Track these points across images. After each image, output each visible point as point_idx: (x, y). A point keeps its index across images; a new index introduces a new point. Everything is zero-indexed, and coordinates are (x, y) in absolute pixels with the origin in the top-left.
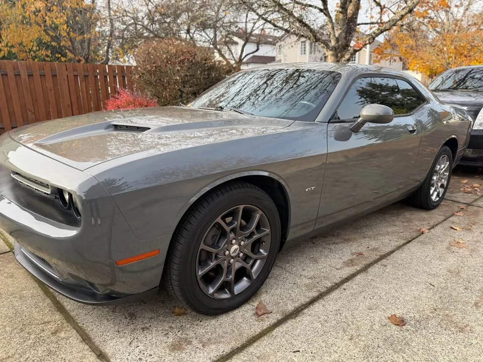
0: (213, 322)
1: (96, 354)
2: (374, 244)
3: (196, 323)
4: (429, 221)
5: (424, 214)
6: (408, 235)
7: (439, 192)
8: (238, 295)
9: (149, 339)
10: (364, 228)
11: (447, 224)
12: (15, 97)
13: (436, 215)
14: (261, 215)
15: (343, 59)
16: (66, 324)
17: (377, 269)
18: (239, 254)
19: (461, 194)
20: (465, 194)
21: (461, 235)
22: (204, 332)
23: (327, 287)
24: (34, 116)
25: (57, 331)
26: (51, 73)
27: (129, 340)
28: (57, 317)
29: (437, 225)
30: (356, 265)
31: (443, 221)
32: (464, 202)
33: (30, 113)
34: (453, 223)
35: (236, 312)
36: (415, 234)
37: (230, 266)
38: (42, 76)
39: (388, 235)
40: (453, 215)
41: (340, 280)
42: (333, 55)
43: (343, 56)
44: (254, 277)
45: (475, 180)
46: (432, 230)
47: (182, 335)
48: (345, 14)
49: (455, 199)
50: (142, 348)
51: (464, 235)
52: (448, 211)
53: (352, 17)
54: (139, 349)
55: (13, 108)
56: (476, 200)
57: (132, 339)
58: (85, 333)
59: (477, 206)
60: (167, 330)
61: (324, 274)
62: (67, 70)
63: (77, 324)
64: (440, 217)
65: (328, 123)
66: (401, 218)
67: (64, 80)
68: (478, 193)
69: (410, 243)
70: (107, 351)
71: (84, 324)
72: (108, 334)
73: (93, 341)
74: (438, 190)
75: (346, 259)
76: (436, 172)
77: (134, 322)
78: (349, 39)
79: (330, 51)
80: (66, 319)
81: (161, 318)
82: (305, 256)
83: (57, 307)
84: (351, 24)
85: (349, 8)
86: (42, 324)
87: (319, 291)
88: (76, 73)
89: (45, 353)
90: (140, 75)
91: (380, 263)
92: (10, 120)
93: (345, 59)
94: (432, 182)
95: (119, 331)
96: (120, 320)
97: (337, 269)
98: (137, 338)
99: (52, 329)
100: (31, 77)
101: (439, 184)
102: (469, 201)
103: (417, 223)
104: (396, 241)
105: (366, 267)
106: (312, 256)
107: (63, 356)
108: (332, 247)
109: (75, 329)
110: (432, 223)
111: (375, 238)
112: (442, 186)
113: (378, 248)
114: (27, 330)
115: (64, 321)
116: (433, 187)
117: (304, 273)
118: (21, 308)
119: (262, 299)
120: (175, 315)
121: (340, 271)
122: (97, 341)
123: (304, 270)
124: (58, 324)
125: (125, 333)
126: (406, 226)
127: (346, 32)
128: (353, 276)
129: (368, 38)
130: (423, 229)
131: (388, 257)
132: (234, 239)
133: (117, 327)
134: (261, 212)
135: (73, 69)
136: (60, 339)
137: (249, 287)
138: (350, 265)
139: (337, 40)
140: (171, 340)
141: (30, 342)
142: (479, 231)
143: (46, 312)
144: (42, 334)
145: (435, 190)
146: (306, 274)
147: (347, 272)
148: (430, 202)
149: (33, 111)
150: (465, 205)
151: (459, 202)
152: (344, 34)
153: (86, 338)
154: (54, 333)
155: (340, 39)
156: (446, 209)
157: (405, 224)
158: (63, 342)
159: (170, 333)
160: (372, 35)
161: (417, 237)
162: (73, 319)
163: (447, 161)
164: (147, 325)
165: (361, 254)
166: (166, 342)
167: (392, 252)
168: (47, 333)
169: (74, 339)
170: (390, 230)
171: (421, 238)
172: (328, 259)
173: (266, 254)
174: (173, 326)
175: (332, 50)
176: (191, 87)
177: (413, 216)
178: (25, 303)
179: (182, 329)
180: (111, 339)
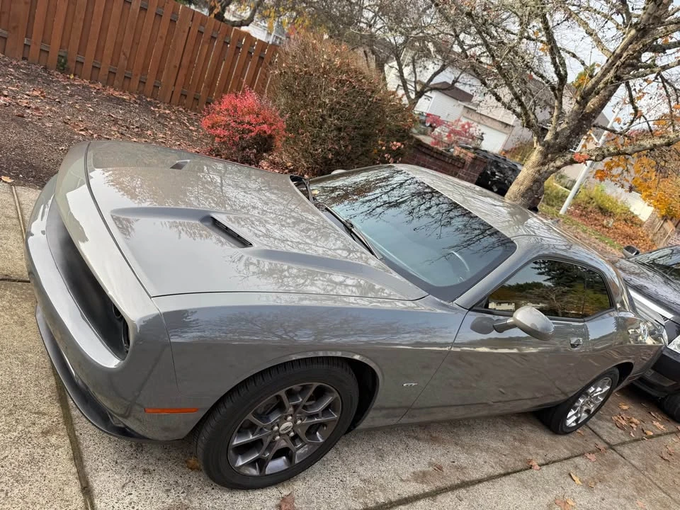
0: (227, 496)
1: (81, 485)
2: (463, 459)
3: (206, 488)
4: (547, 451)
5: (546, 438)
6: (511, 463)
7: (580, 417)
8: (268, 475)
9: (146, 488)
10: (463, 429)
11: (567, 466)
12: (112, 29)
13: (561, 446)
14: (336, 398)
15: (552, 164)
16: (61, 426)
17: (449, 499)
18: (290, 432)
19: (610, 425)
20: (615, 428)
21: (576, 492)
22: (211, 505)
23: (377, 503)
24: (126, 62)
25: (48, 432)
26: (171, 16)
27: (124, 480)
28: (55, 410)
29: (554, 462)
30: (426, 483)
31: (565, 459)
32: (607, 440)
33: (122, 57)
34: (576, 467)
35: (258, 492)
36: (520, 465)
37: (273, 442)
38: (159, 15)
39: (487, 452)
40: (582, 455)
41: (397, 498)
42: (541, 152)
43: (553, 160)
44: (297, 461)
45: (639, 410)
46: (544, 468)
47: (185, 499)
48: (582, 107)
49: (597, 430)
50: (135, 499)
51: (580, 492)
52: (579, 445)
53: (589, 114)
54: (131, 499)
55: (105, 43)
56: (623, 443)
57: (127, 481)
58: (79, 449)
59: (619, 454)
60: (171, 485)
61: (383, 482)
62: (192, 21)
63: (74, 430)
64: (565, 450)
65: (469, 310)
66: (516, 431)
67: (184, 32)
68: (632, 434)
69: (508, 478)
70: (95, 485)
71: (81, 434)
72: (104, 461)
73: (85, 464)
74: (579, 415)
75: (419, 468)
76: (587, 394)
77: (138, 457)
78: (572, 141)
79: (540, 145)
80: (64, 417)
81: (170, 464)
82: (372, 442)
83: (60, 395)
84: (584, 122)
85: (592, 100)
86: (35, 413)
87: (366, 503)
88: (202, 29)
89: (26, 459)
90: (281, 72)
91: (456, 492)
92: (95, 56)
93: (554, 165)
94: (576, 404)
95: (117, 463)
96: (124, 447)
97: (402, 480)
98: (133, 482)
99: (45, 426)
100: (143, 12)
101: (585, 408)
102: (614, 440)
103: (531, 448)
104: (492, 467)
105: (437, 491)
106: (380, 447)
107: (45, 471)
108: (411, 442)
109: (70, 437)
110: (550, 456)
111: (467, 449)
112: (588, 411)
113: (465, 468)
114: (16, 416)
115: (61, 420)
116: (575, 409)
117: (360, 470)
118: (19, 379)
119: (295, 487)
120: (188, 467)
121: (403, 484)
122: (89, 465)
123: (362, 465)
124: (53, 422)
125: (123, 468)
126: (516, 448)
127: (573, 131)
128: (416, 498)
129: (596, 153)
130: (534, 463)
131: (471, 487)
132: (291, 415)
133: (116, 456)
134: (336, 395)
135: (201, 21)
136: (49, 444)
137: (285, 470)
138: (419, 480)
139: (557, 135)
140: (171, 501)
141: (15, 434)
142: (601, 495)
143: (45, 397)
144: (31, 429)
145: (576, 414)
146: (362, 473)
147: (411, 489)
148: (562, 426)
149: (128, 56)
150: (606, 446)
151: (600, 437)
152: (569, 131)
153: (78, 457)
154: (45, 433)
155: (561, 135)
156: (578, 441)
157: (517, 444)
158: (50, 451)
159: (172, 491)
160: (603, 152)
161: (521, 471)
162: (72, 421)
163: (608, 385)
164: (151, 468)
165: (440, 468)
166: (163, 502)
167: (480, 481)
168: (37, 429)
169: (64, 453)
170: (494, 444)
171: (524, 475)
172: (397, 460)
173: (321, 440)
174: (180, 481)
175: (543, 146)
176: (338, 119)
177: (532, 435)
178: (26, 372)
179: (188, 491)
180: (104, 470)
